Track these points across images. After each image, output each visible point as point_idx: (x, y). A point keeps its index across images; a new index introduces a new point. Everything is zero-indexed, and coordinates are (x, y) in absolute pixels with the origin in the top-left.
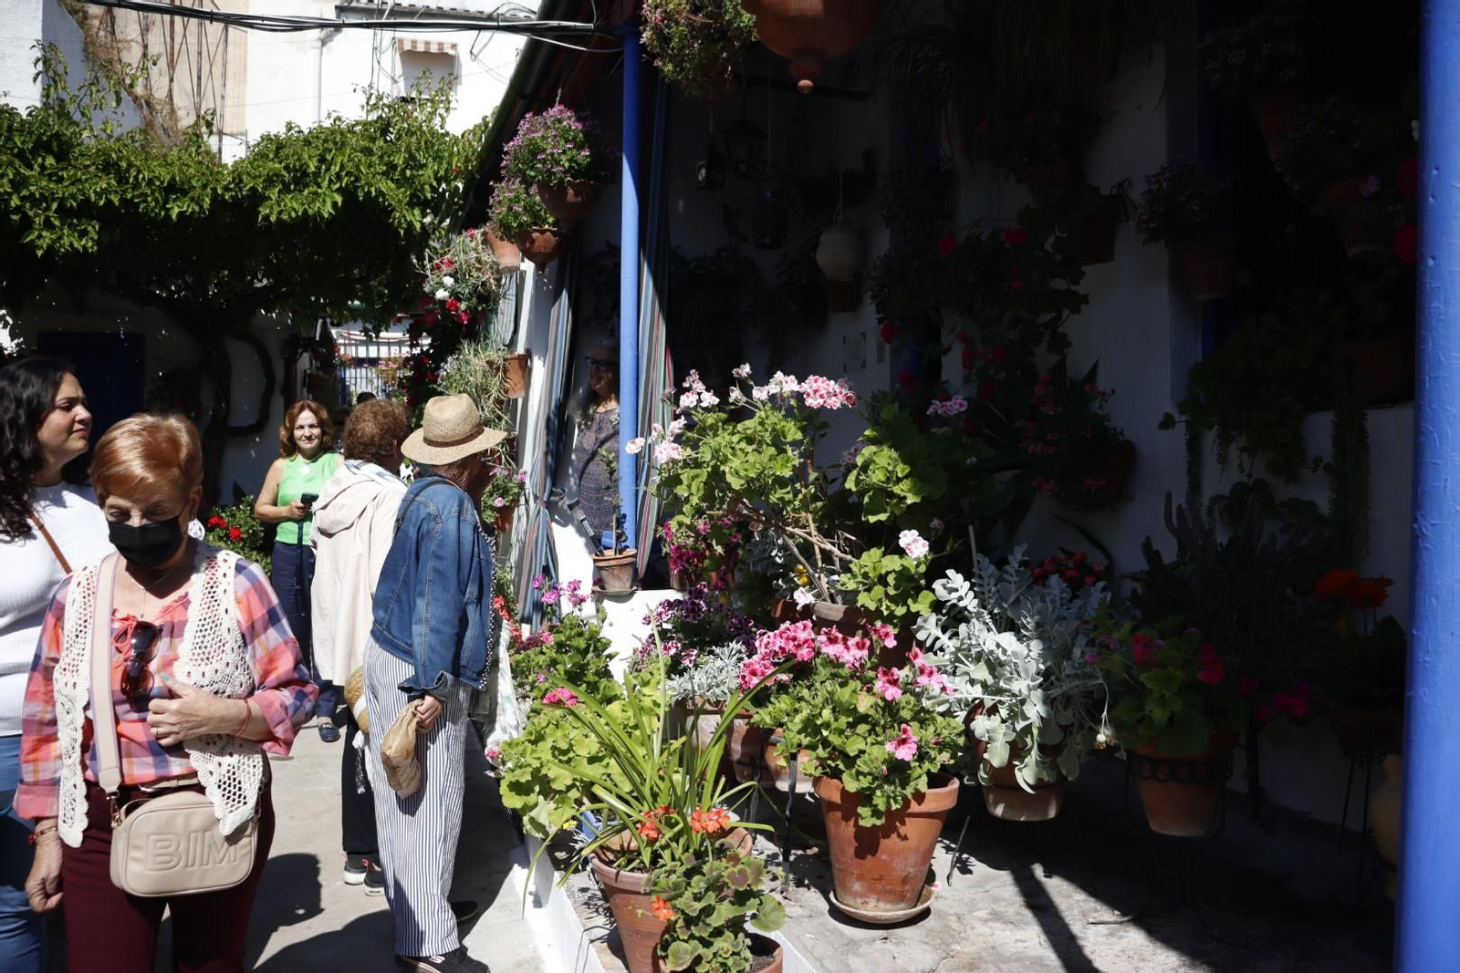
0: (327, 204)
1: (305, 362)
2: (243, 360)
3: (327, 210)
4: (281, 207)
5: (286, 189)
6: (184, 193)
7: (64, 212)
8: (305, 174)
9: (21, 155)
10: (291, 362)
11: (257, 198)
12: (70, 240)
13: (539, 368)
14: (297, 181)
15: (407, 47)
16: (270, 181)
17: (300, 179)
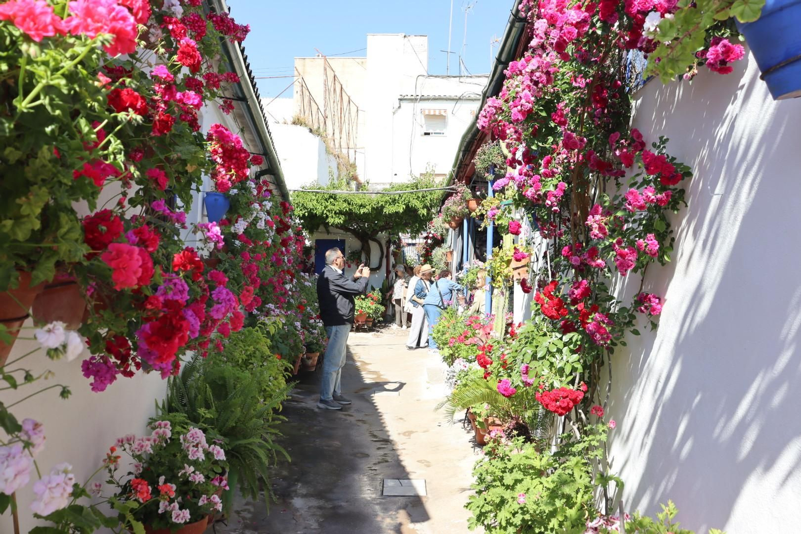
0: (401, 208)
1: (392, 248)
2: (374, 246)
3: (401, 211)
4: (389, 210)
5: (390, 204)
6: (365, 207)
7: (336, 213)
8: (395, 200)
9: (326, 200)
10: (388, 248)
11: (382, 207)
12: (337, 221)
13: (455, 253)
14: (393, 202)
15: (427, 113)
16: (386, 202)
17: (394, 201)
